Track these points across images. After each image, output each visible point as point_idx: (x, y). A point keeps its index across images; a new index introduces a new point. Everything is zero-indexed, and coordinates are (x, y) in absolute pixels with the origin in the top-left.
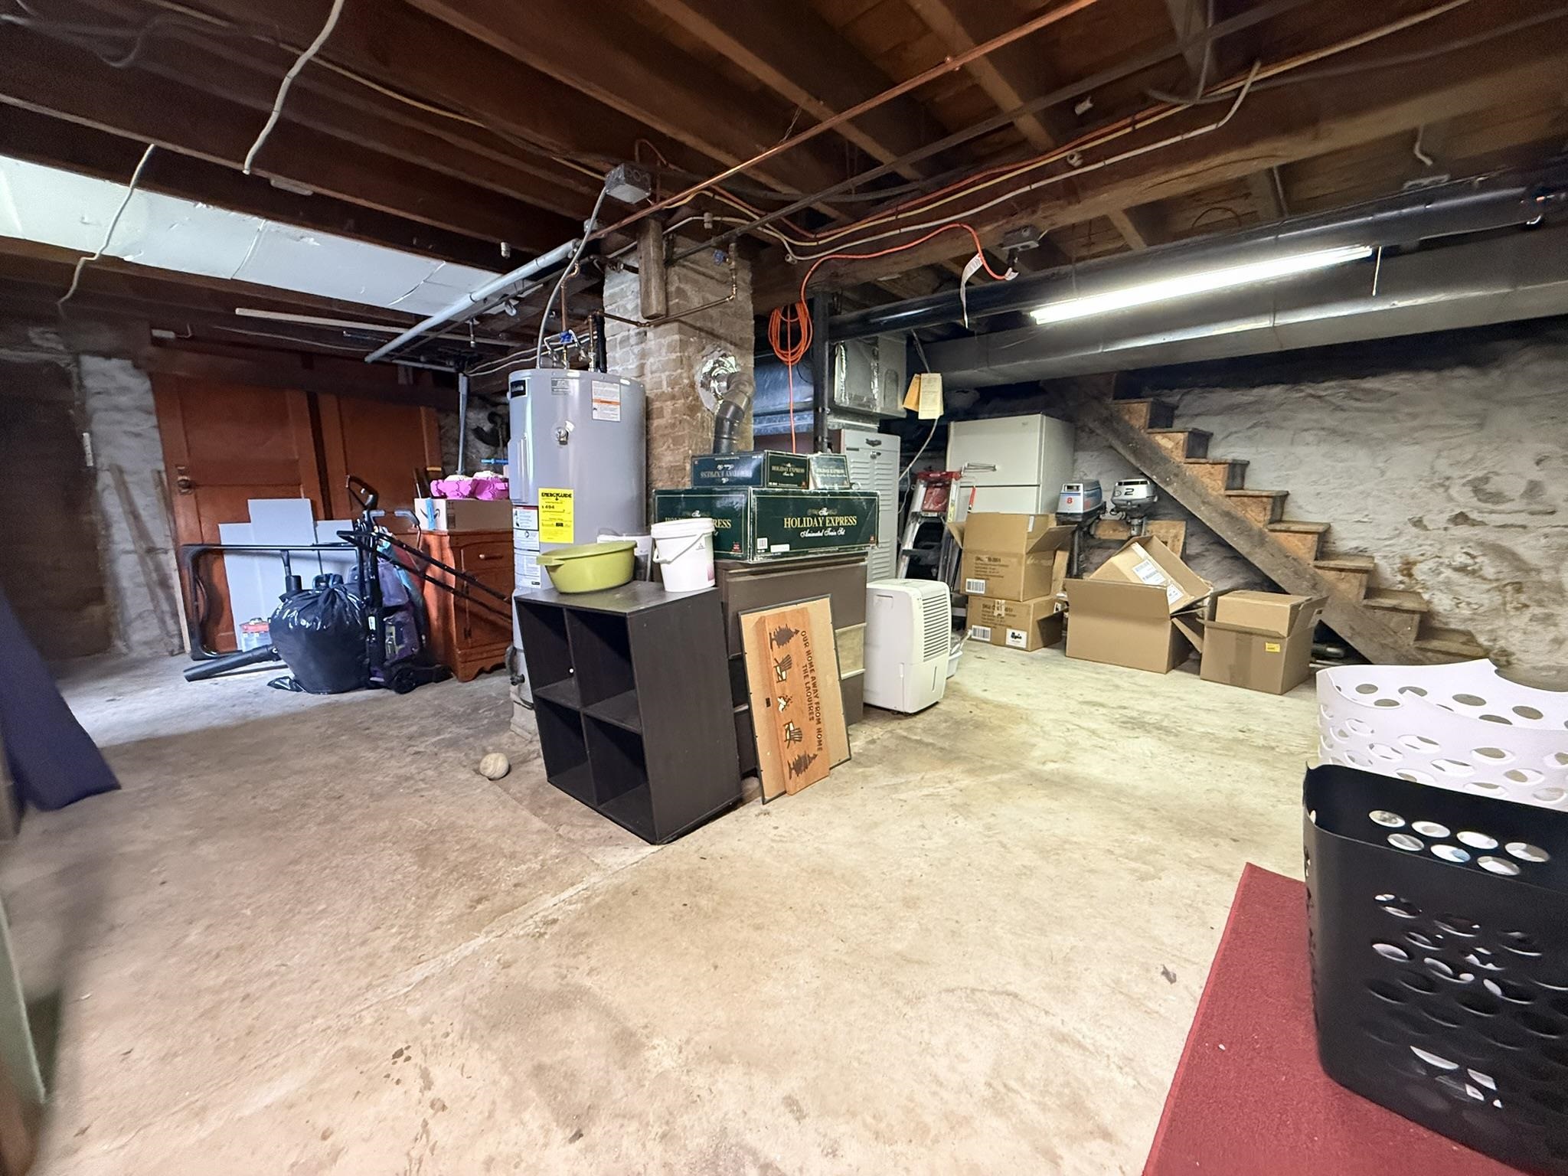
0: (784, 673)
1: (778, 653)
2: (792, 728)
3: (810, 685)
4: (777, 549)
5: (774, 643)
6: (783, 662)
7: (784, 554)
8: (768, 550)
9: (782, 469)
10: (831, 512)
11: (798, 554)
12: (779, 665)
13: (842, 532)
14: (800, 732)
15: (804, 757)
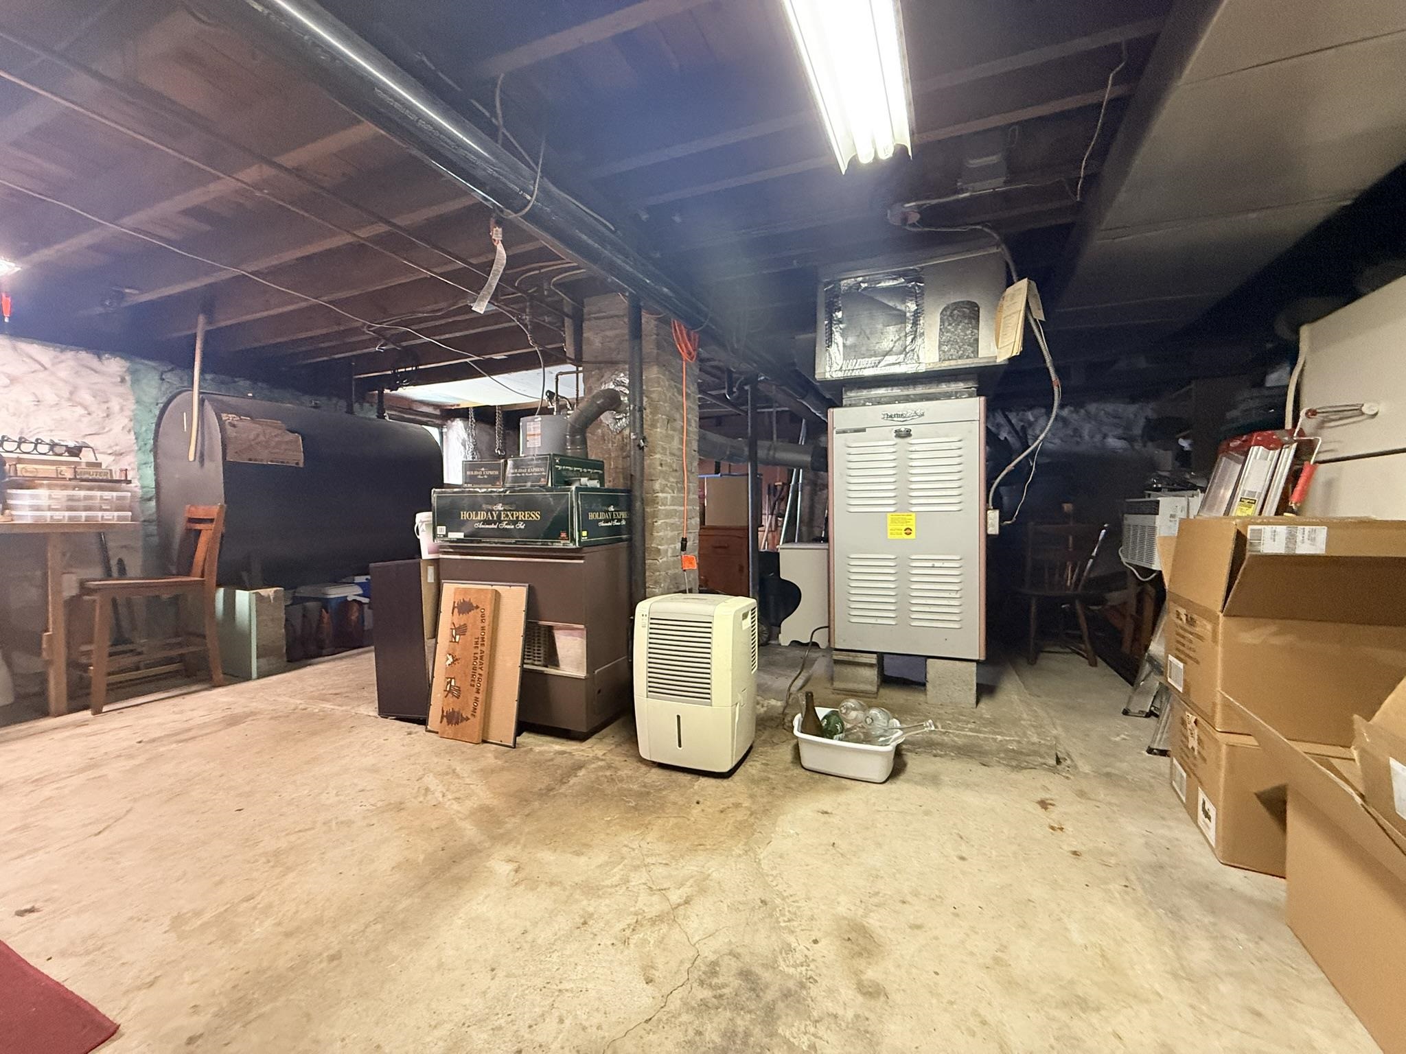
0: (458, 637)
1: (459, 620)
2: (453, 684)
3: (478, 656)
4: (454, 535)
5: (456, 610)
6: (459, 628)
7: (459, 540)
8: (446, 536)
9: (476, 473)
10: (507, 507)
11: (472, 542)
12: (455, 629)
13: (521, 526)
14: (459, 690)
15: (458, 713)
